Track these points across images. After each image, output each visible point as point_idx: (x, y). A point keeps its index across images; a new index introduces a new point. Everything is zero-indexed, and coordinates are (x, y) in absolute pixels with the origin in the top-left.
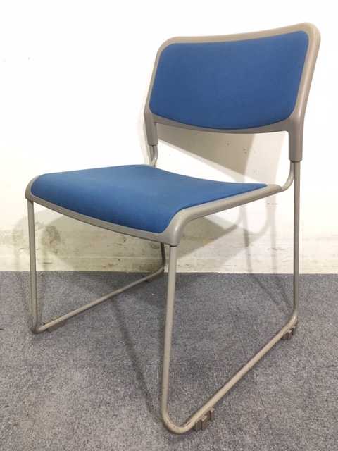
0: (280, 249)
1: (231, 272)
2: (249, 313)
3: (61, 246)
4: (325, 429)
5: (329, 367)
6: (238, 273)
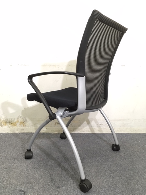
0: (102, 124)
1: (85, 133)
2: (88, 145)
3: (27, 124)
4: (102, 175)
5: (109, 159)
6: (88, 133)
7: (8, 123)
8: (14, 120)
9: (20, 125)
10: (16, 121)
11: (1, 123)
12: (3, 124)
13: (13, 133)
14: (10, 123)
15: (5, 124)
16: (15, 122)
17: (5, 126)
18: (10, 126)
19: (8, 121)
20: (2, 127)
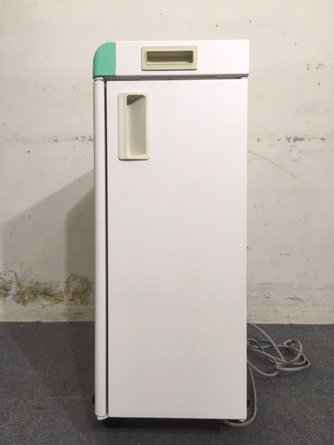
3: (91, 297)
7: (41, 294)
8: (58, 286)
9: (72, 300)
10: (62, 288)
11: (23, 294)
12: (27, 298)
13: (53, 323)
14: (47, 293)
15: (32, 296)
16: (61, 293)
17: (33, 301)
18: (45, 303)
19: (41, 290)
20: (23, 307)
